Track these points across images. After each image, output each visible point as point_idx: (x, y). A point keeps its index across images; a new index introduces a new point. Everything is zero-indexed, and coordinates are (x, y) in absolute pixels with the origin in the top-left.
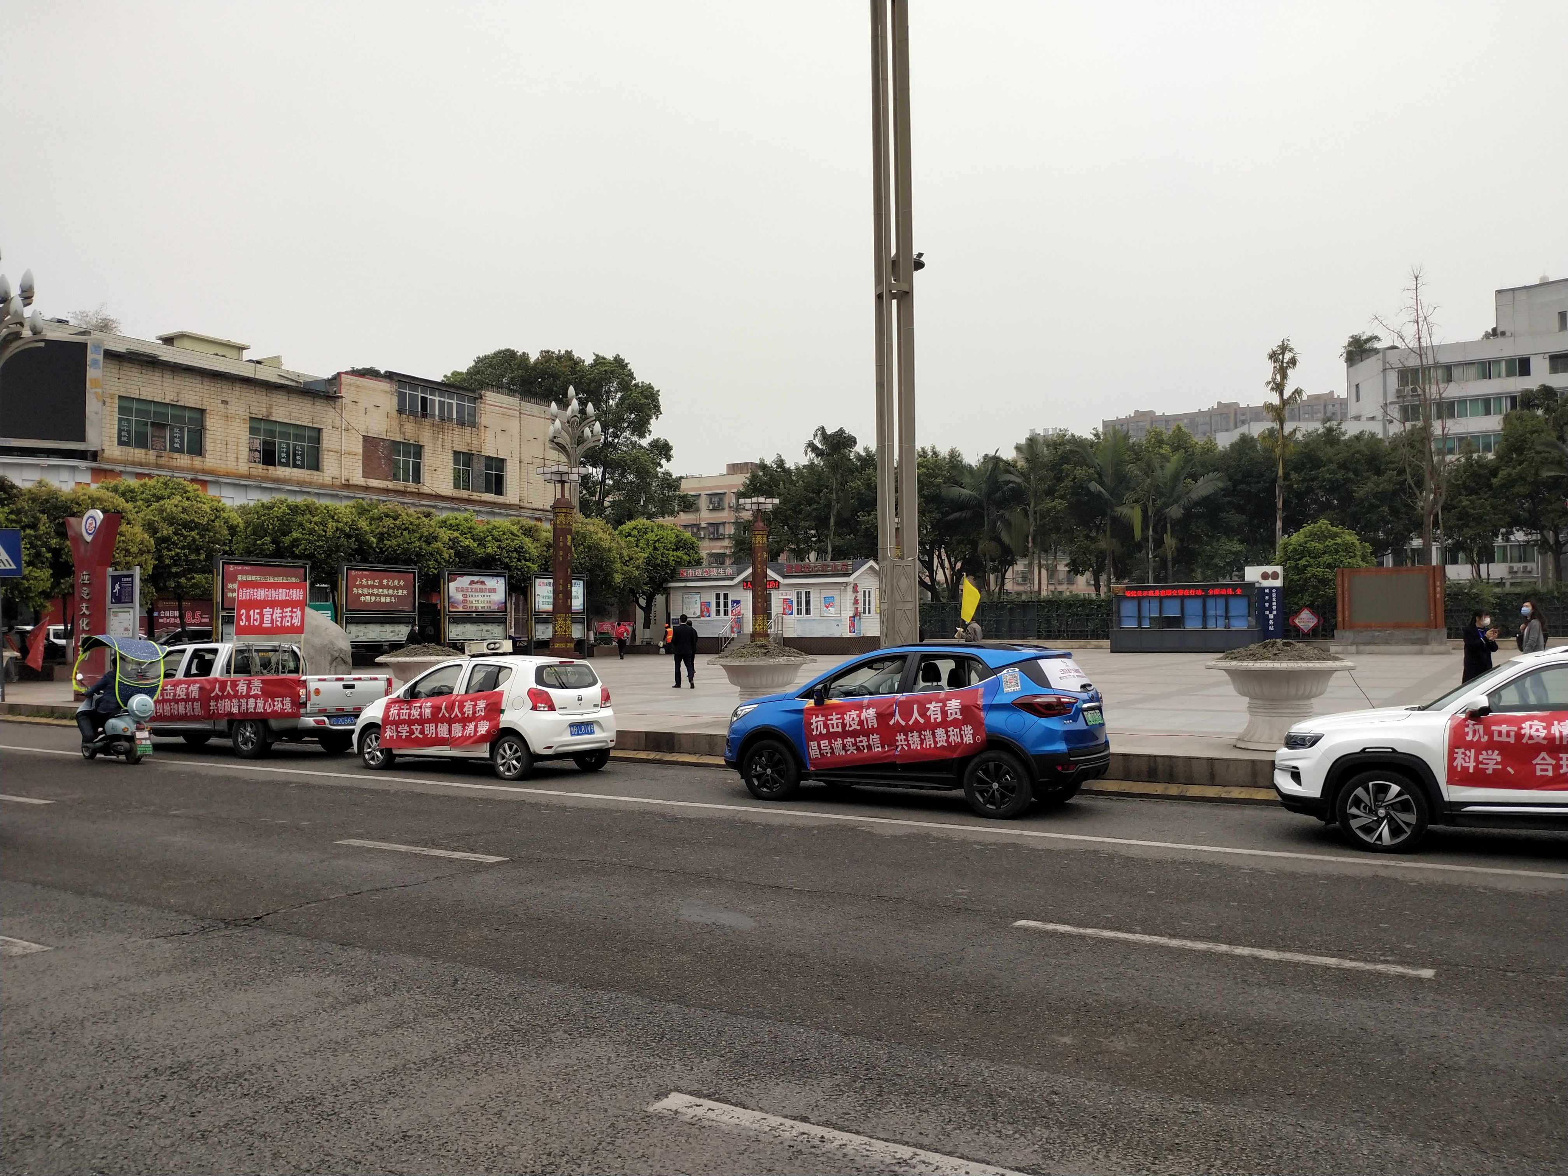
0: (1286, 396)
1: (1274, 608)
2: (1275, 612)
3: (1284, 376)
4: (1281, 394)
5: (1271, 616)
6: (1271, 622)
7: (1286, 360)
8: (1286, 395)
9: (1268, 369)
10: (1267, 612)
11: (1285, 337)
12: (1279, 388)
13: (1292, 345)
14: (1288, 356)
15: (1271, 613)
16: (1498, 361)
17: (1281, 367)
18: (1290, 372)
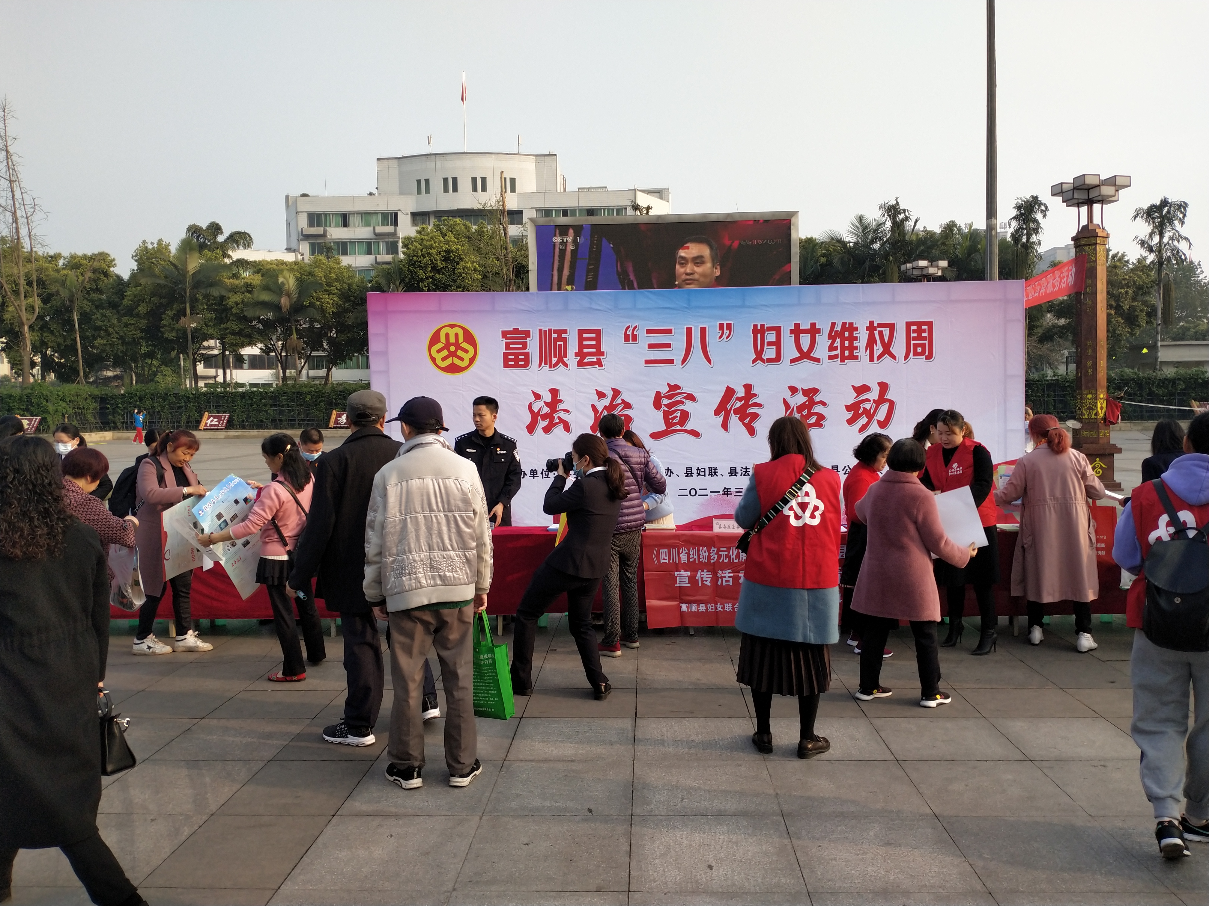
16: (375, 213)
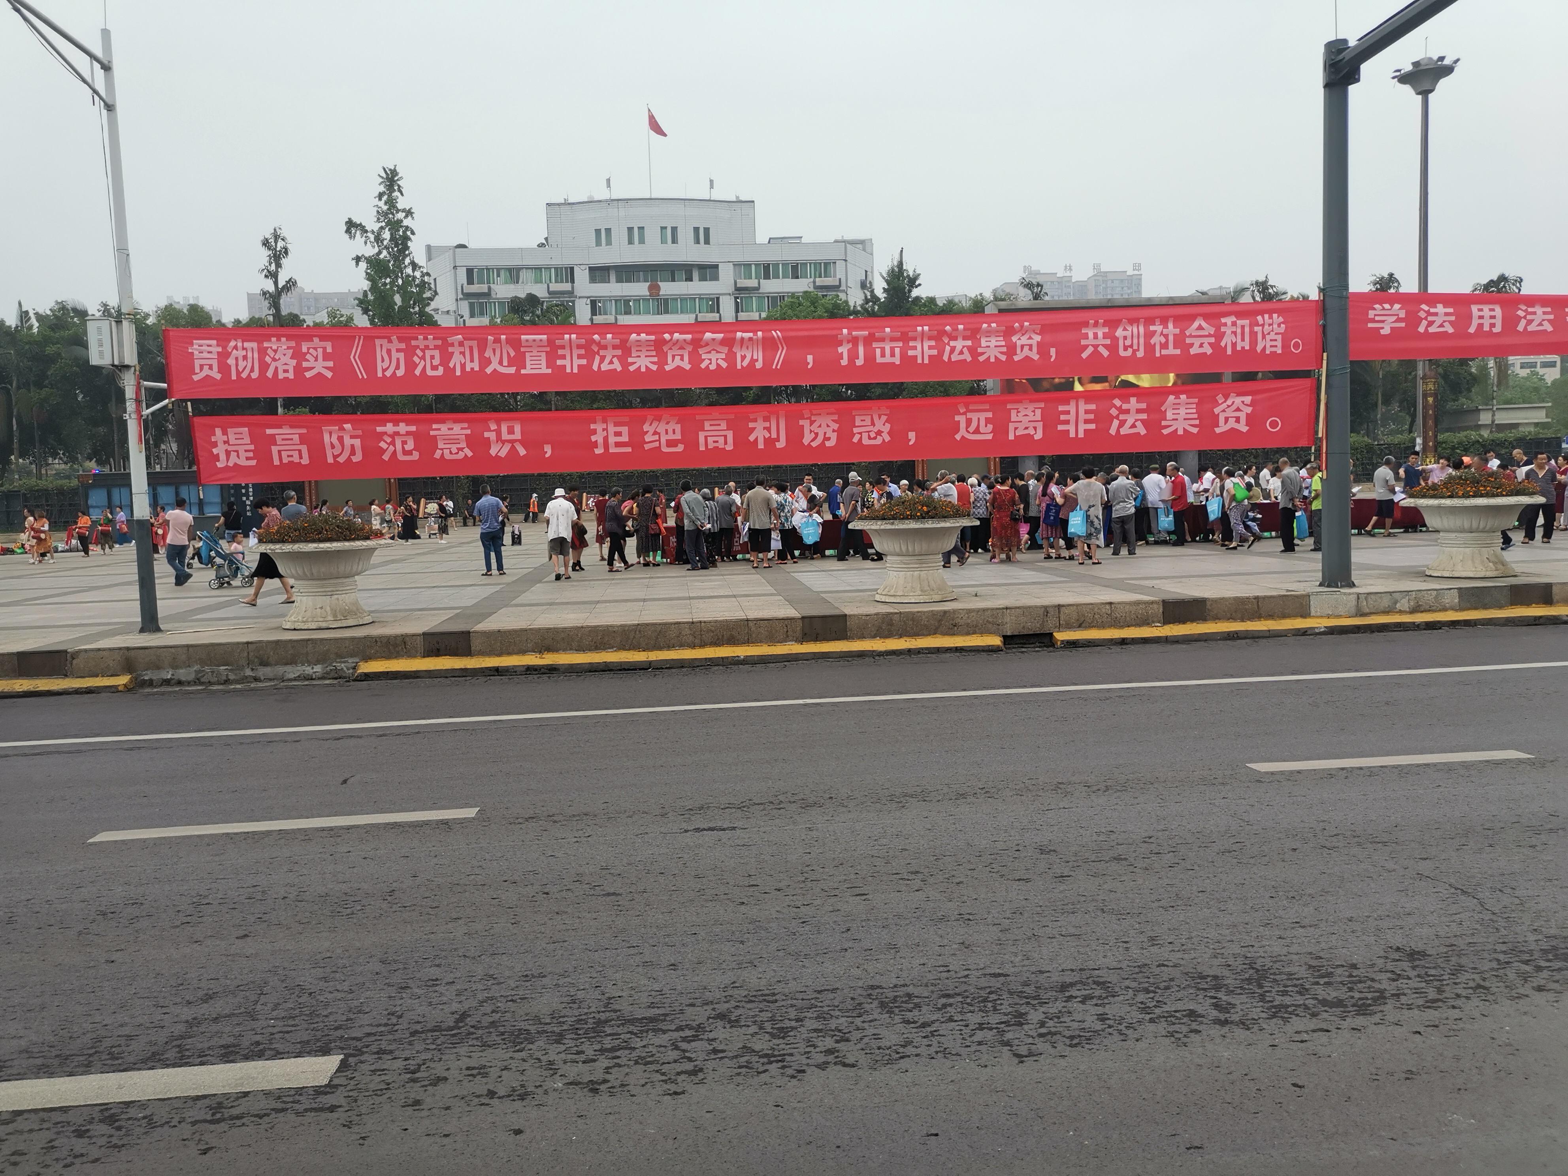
0: (280, 286)
1: (251, 494)
2: (251, 498)
3: (279, 265)
4: (276, 283)
5: (248, 502)
6: (248, 508)
7: (278, 249)
8: (281, 283)
9: (263, 256)
10: (244, 498)
11: (277, 225)
12: (273, 276)
13: (284, 233)
14: (280, 244)
15: (248, 499)
16: (548, 268)
17: (275, 255)
18: (284, 261)
